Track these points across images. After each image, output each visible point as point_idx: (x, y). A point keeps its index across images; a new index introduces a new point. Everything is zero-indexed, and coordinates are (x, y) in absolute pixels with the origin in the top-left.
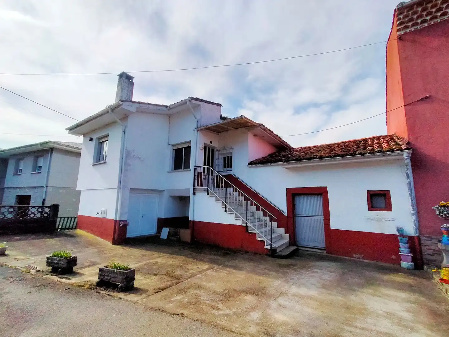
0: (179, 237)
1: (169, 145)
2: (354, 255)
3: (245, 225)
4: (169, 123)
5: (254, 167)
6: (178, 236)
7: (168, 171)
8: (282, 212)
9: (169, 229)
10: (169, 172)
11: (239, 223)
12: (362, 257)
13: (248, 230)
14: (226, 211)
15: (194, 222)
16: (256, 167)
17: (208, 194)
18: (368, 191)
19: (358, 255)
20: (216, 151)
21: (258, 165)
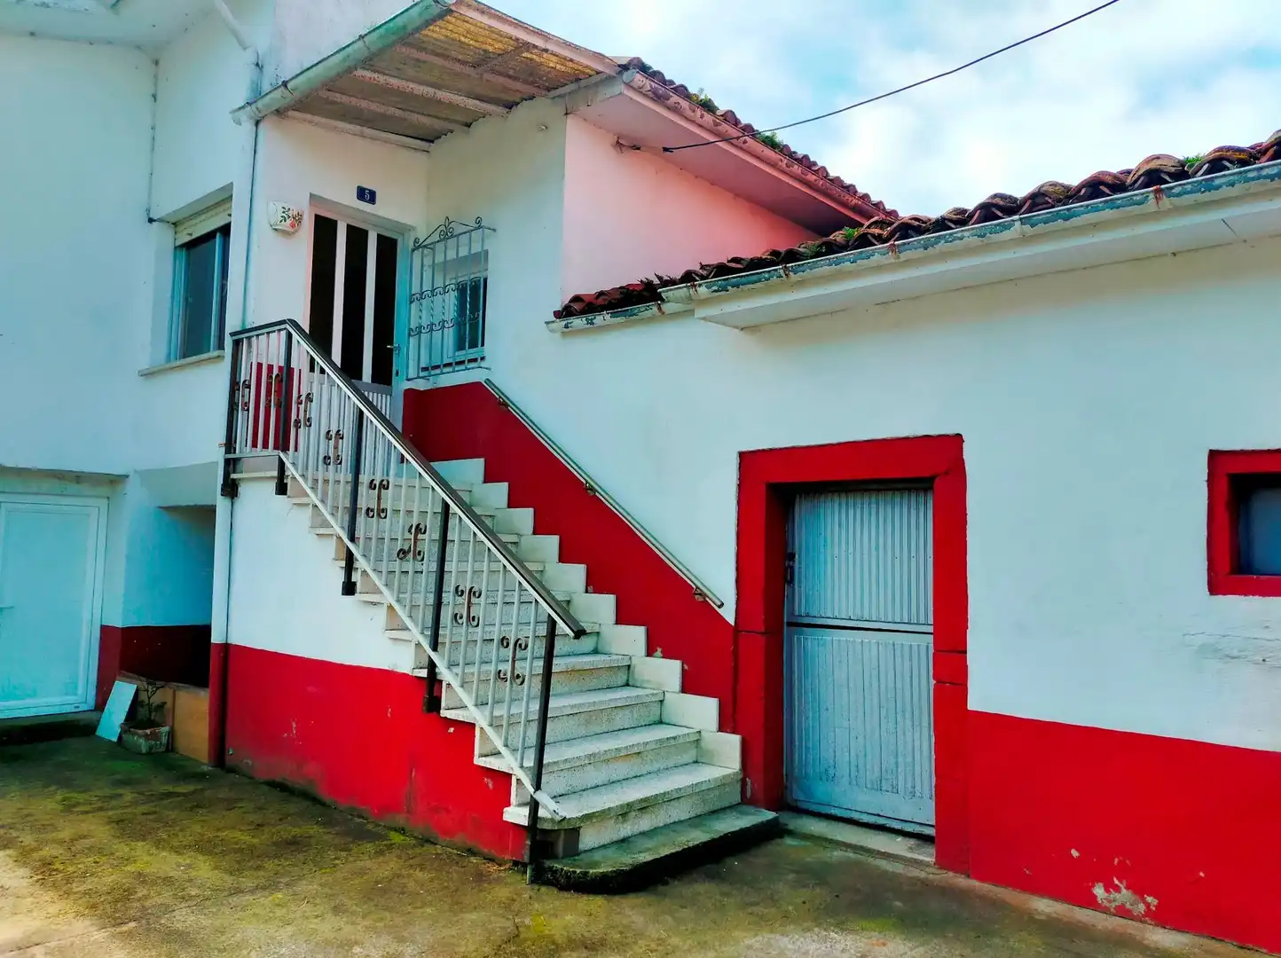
0: (171, 734)
1: (151, 220)
2: (1099, 891)
3: (424, 673)
4: (154, 96)
5: (581, 331)
6: (165, 729)
7: (144, 363)
8: (707, 599)
9: (134, 687)
10: (148, 374)
11: (402, 659)
12: (1148, 913)
13: (434, 704)
14: (349, 589)
15: (226, 647)
16: (592, 328)
17: (282, 489)
18: (1214, 456)
19: (1124, 896)
20: (413, 250)
21: (599, 319)
